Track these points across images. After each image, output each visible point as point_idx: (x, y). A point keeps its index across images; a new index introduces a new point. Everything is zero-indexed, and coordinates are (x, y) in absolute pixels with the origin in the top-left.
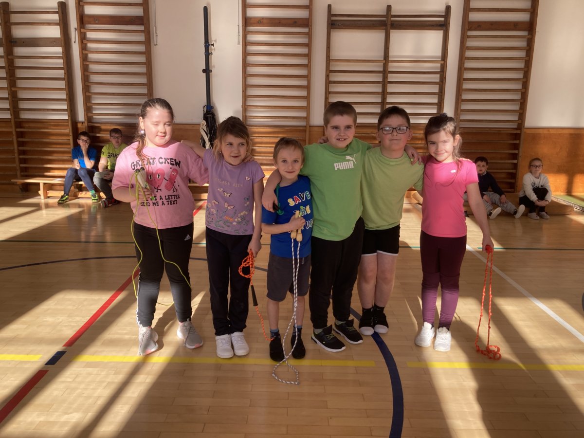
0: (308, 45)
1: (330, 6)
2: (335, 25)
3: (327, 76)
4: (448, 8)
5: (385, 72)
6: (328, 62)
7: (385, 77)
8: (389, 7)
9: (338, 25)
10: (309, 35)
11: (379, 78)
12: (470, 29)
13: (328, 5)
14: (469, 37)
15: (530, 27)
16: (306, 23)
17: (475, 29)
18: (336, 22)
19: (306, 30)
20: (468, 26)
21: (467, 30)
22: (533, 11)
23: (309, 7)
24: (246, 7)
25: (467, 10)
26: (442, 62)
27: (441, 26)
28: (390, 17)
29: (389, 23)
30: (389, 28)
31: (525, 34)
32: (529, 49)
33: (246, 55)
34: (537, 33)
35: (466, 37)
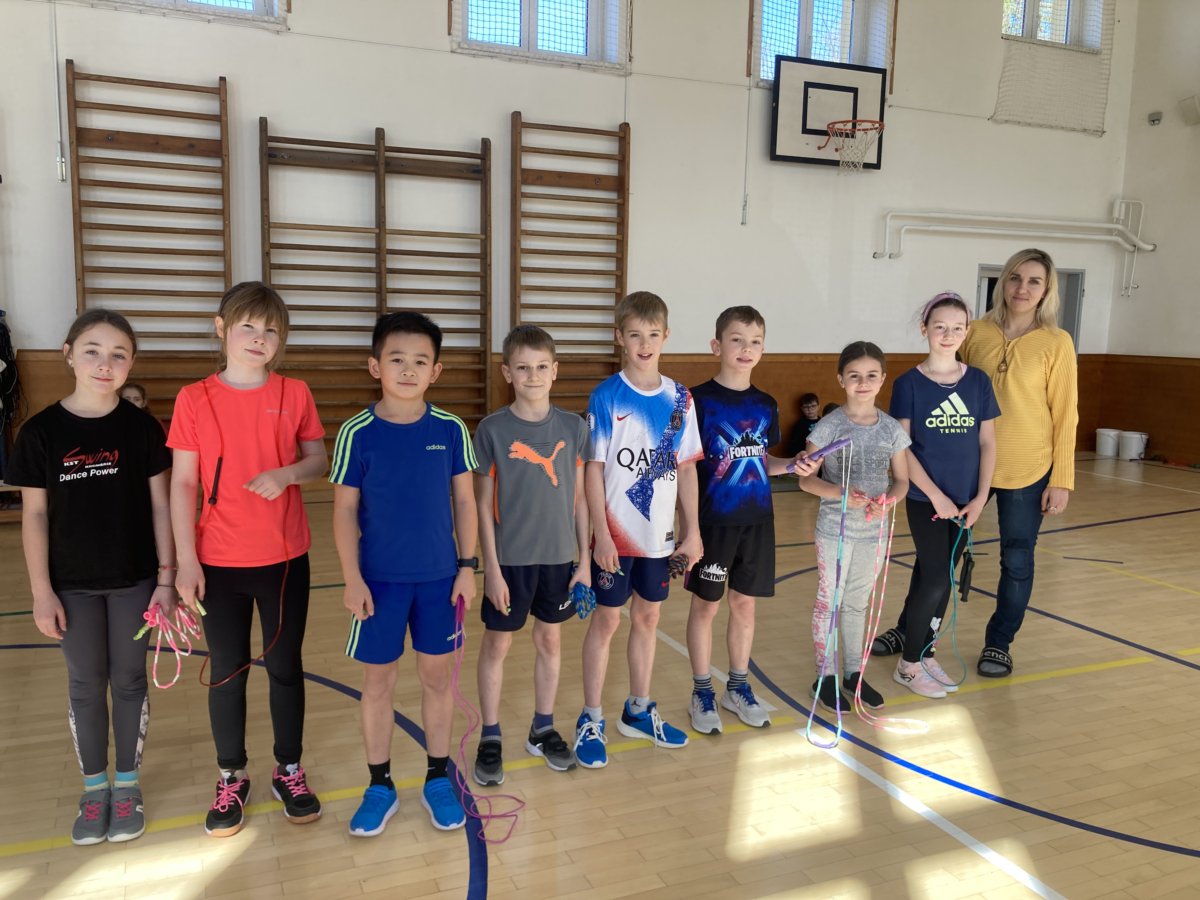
0: (223, 193)
1: (263, 122)
2: (275, 156)
3: (266, 255)
4: (486, 143)
5: (380, 252)
6: (266, 227)
7: (380, 261)
8: (380, 134)
9: (282, 157)
10: (223, 172)
11: (370, 262)
12: (525, 182)
13: (261, 118)
14: (526, 195)
15: (619, 185)
16: (216, 149)
17: (533, 183)
18: (277, 153)
19: (215, 163)
20: (522, 177)
21: (519, 183)
22: (622, 159)
23: (220, 119)
24: (75, 106)
25: (517, 149)
26: (483, 237)
27: (475, 172)
28: (382, 149)
29: (382, 161)
30: (382, 171)
31: (613, 196)
32: (621, 222)
33: (80, 205)
34: (631, 196)
35: (519, 195)
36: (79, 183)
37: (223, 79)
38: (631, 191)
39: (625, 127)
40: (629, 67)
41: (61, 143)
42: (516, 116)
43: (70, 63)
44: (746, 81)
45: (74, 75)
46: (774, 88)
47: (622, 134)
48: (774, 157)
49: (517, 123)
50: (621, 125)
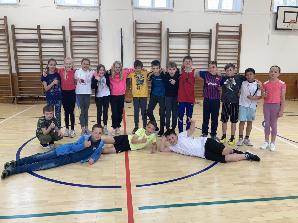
0: (160, 43)
1: (168, 29)
3: (168, 55)
4: (211, 31)
5: (189, 53)
6: (168, 50)
8: (190, 30)
9: (172, 36)
10: (160, 39)
12: (219, 38)
13: (168, 28)
14: (219, 41)
15: (239, 38)
16: (160, 35)
17: (221, 38)
18: (170, 35)
21: (218, 38)
22: (240, 32)
23: (160, 29)
24: (136, 29)
25: (217, 31)
26: (210, 49)
27: (208, 36)
28: (190, 33)
29: (190, 35)
30: (190, 37)
31: (238, 40)
32: (239, 45)
33: (136, 47)
34: (242, 40)
35: (217, 41)
36: (136, 43)
37: (161, 22)
38: (242, 38)
39: (241, 25)
40: (243, 12)
41: (134, 36)
42: (217, 24)
43: (136, 21)
44: (270, 12)
45: (136, 23)
46: (277, 14)
47: (240, 26)
48: (276, 29)
49: (218, 25)
50: (240, 24)
